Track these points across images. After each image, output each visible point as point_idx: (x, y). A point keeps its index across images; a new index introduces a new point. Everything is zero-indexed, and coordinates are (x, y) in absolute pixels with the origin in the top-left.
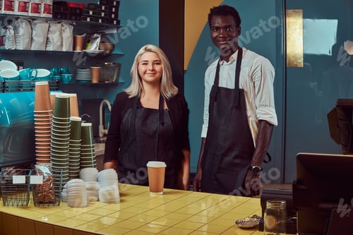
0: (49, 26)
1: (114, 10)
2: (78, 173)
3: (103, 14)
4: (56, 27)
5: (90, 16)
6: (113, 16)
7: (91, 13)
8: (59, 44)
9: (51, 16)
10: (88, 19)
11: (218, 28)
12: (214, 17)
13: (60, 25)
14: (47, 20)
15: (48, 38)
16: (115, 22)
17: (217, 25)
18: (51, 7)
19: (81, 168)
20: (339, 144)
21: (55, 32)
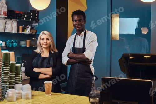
0: (6, 21)
1: (36, 15)
2: (14, 86)
3: (31, 17)
4: (9, 22)
5: (25, 17)
6: (36, 18)
7: (26, 16)
8: (11, 29)
9: (6, 17)
10: (25, 19)
11: (76, 21)
12: (74, 16)
13: (11, 21)
14: (5, 18)
15: (5, 27)
16: (37, 20)
17: (75, 19)
18: (7, 13)
19: (15, 84)
20: (125, 73)
21: (9, 24)
